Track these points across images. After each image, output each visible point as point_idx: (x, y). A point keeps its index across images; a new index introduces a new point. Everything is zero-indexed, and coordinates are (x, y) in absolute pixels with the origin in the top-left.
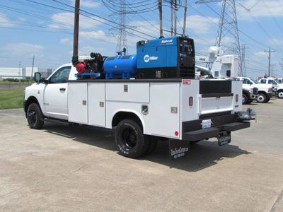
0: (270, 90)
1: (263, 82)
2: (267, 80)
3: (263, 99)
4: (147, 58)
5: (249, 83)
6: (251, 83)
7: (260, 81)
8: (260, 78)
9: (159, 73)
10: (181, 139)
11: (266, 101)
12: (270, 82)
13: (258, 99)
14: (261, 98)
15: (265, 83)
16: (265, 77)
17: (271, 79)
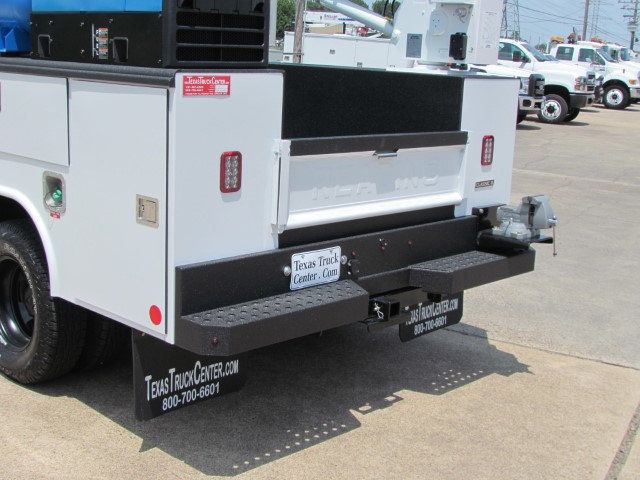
0: (582, 82)
1: (563, 55)
2: (577, 48)
3: (558, 111)
5: (518, 57)
6: (526, 60)
7: (554, 52)
8: (555, 42)
10: (170, 339)
11: (567, 118)
12: (584, 55)
13: (544, 111)
14: (551, 110)
15: (569, 57)
16: (572, 41)
17: (587, 45)
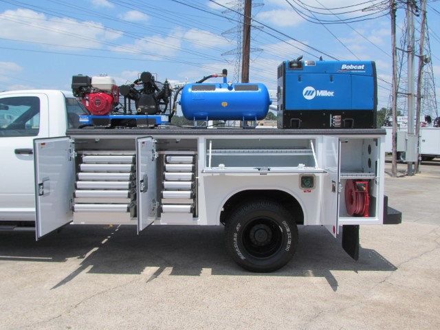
4: (309, 93)
9: (336, 120)
